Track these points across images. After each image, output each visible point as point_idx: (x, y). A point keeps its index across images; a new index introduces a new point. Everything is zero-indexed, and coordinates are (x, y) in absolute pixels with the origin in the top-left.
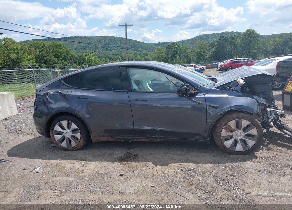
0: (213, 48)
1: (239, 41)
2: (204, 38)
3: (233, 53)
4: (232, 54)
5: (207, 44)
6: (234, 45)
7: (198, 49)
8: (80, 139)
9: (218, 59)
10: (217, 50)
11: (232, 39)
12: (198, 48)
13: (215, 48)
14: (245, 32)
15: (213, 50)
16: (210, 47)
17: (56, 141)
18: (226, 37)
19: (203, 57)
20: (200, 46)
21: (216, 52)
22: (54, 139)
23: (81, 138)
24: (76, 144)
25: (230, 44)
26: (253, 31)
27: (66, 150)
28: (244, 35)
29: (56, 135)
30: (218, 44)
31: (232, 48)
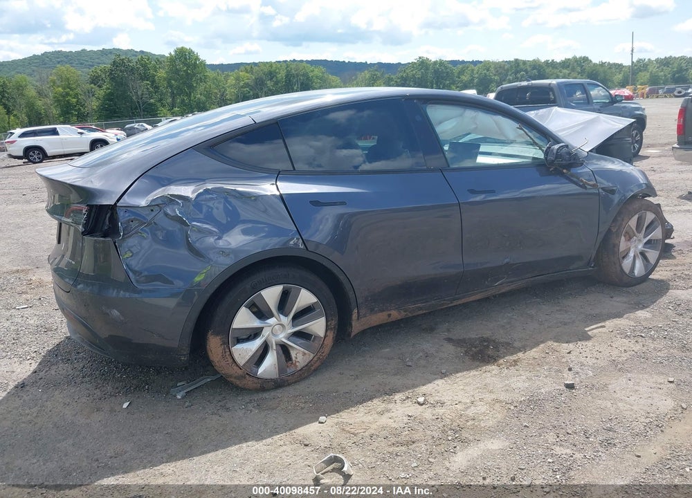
0: (100, 87)
1: (162, 73)
2: (59, 60)
3: (152, 101)
4: (151, 104)
5: (81, 75)
6: (153, 82)
7: (60, 89)
8: (325, 336)
9: (119, 117)
10: (111, 94)
11: (145, 66)
12: (59, 86)
13: (104, 87)
14: (173, 53)
15: (101, 93)
16: (92, 85)
17: (238, 366)
18: (129, 61)
19: (75, 110)
20: (62, 81)
21: (109, 97)
22: (231, 361)
23: (328, 333)
24: (312, 355)
25: (142, 79)
26: (191, 52)
27: (277, 384)
28: (172, 60)
29: (239, 346)
30: (113, 79)
31: (148, 89)
